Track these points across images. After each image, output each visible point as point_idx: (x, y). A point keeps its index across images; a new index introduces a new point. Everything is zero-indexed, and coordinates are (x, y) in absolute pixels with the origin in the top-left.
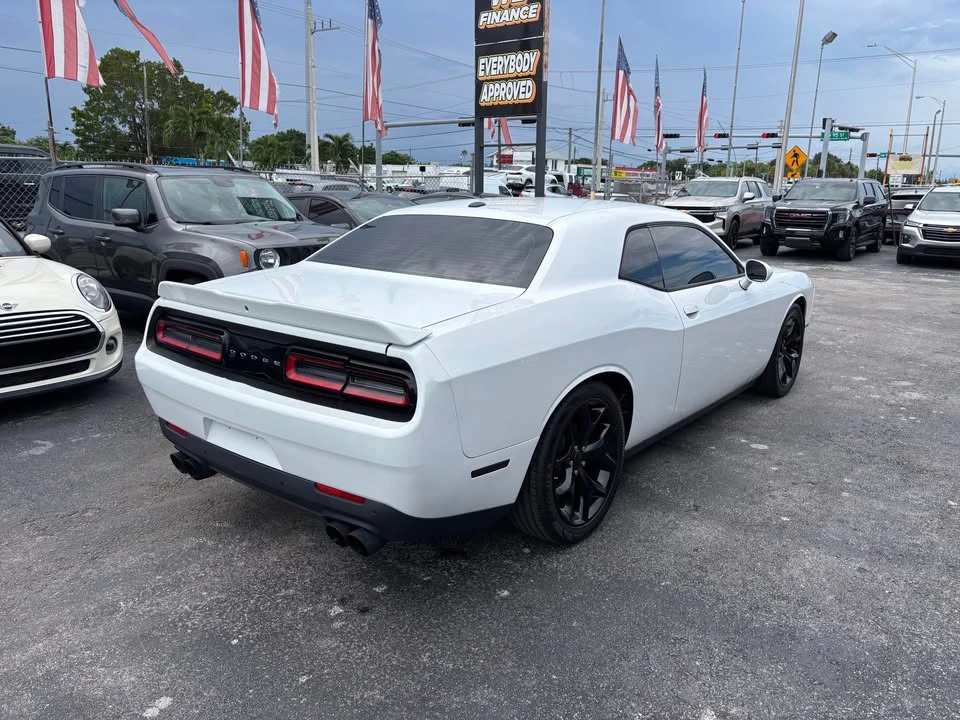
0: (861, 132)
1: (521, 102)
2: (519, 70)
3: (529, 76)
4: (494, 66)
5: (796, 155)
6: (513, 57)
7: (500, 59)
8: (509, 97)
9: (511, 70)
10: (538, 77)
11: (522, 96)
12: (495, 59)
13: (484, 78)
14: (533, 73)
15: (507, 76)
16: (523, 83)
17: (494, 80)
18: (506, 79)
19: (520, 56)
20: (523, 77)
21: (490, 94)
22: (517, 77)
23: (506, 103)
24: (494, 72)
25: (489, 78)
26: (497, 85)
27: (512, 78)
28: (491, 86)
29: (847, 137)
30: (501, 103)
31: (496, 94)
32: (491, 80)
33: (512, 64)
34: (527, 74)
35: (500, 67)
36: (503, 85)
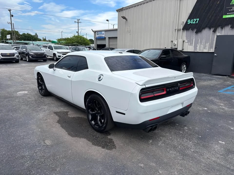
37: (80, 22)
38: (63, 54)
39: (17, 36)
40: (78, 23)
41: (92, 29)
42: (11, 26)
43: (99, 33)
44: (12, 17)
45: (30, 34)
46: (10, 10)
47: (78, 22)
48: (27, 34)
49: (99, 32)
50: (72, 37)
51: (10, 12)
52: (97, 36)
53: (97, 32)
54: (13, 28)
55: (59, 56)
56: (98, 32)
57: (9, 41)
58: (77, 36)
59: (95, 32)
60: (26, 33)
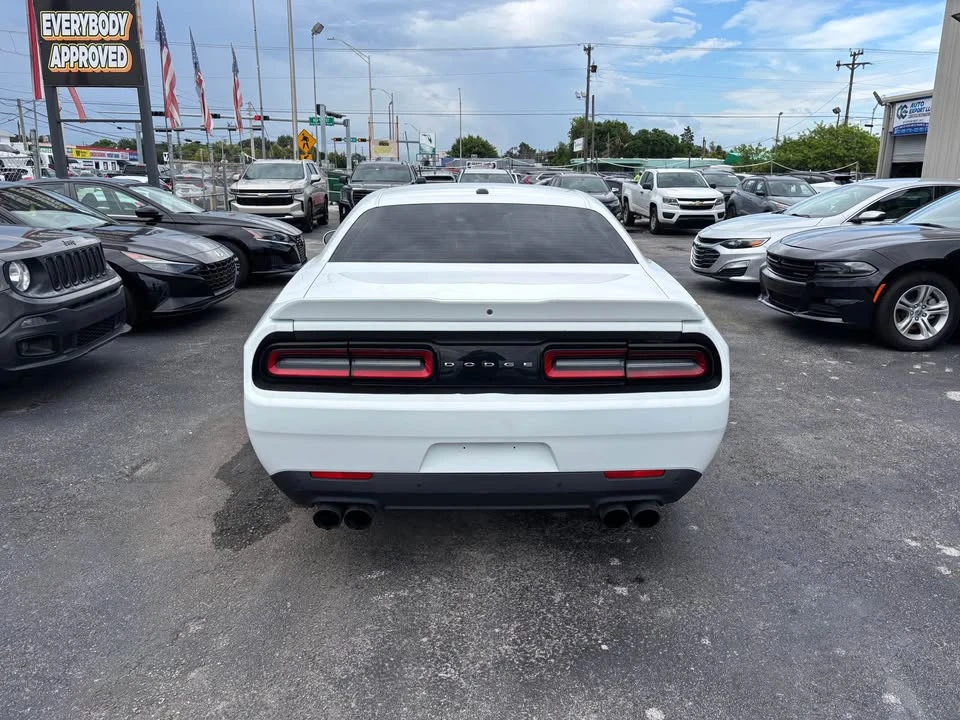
0: (343, 118)
1: (112, 70)
2: (104, 32)
3: (121, 41)
4: (67, 24)
5: (305, 138)
6: (93, 16)
7: (74, 16)
8: (94, 64)
9: (93, 32)
10: (133, 42)
11: (112, 64)
12: (66, 16)
13: (53, 38)
14: (126, 38)
15: (88, 38)
16: (113, 48)
17: (68, 42)
18: (87, 43)
19: (103, 16)
20: (111, 42)
21: (65, 59)
22: (102, 41)
23: (90, 70)
24: (66, 32)
25: (60, 38)
26: (74, 49)
27: (95, 42)
28: (65, 49)
29: (331, 123)
30: (82, 70)
31: (74, 59)
32: (63, 42)
33: (91, 24)
34: (118, 38)
35: (75, 27)
36: (83, 49)
37: (864, 64)
38: (683, 207)
39: (618, 141)
40: (853, 69)
41: (875, 93)
42: (585, 108)
43: (908, 110)
44: (591, 74)
45: (662, 132)
46: (588, 50)
47: (853, 64)
48: (655, 130)
49: (909, 104)
50: (807, 133)
51: (589, 54)
52: (897, 122)
53: (898, 106)
54: (590, 112)
55: (666, 215)
56: (903, 104)
57: (580, 161)
58: (832, 127)
59: (891, 104)
60: (650, 130)
